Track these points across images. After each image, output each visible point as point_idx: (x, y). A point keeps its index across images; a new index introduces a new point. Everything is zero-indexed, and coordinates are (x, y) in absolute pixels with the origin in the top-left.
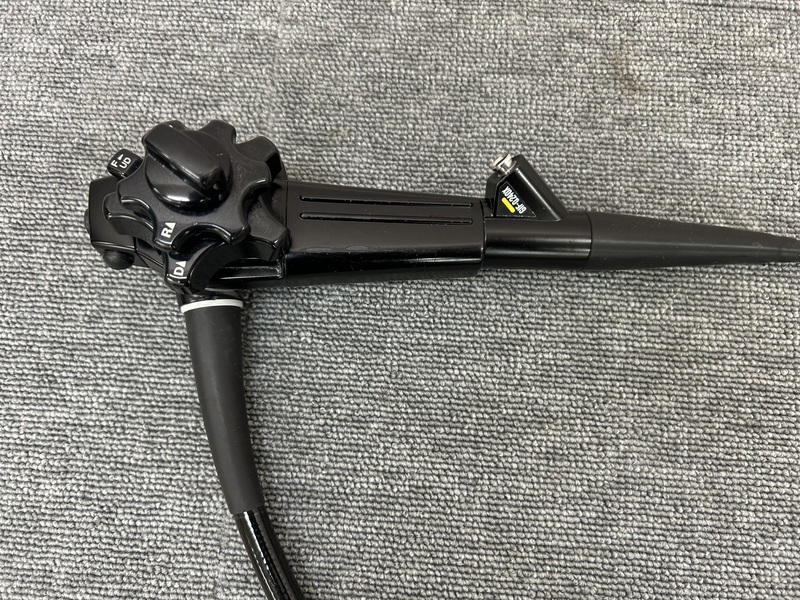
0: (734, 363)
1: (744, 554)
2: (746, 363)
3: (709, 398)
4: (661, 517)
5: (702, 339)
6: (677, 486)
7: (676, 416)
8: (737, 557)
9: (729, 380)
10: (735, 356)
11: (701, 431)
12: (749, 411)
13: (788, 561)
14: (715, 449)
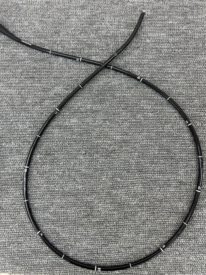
0: (28, 61)
1: (27, 110)
2: (31, 61)
3: (21, 71)
4: (7, 102)
5: (20, 56)
6: (11, 94)
7: (12, 76)
8: (25, 111)
9: (27, 66)
10: (28, 60)
11: (18, 80)
12: (31, 74)
13: (39, 111)
14: (22, 84)
